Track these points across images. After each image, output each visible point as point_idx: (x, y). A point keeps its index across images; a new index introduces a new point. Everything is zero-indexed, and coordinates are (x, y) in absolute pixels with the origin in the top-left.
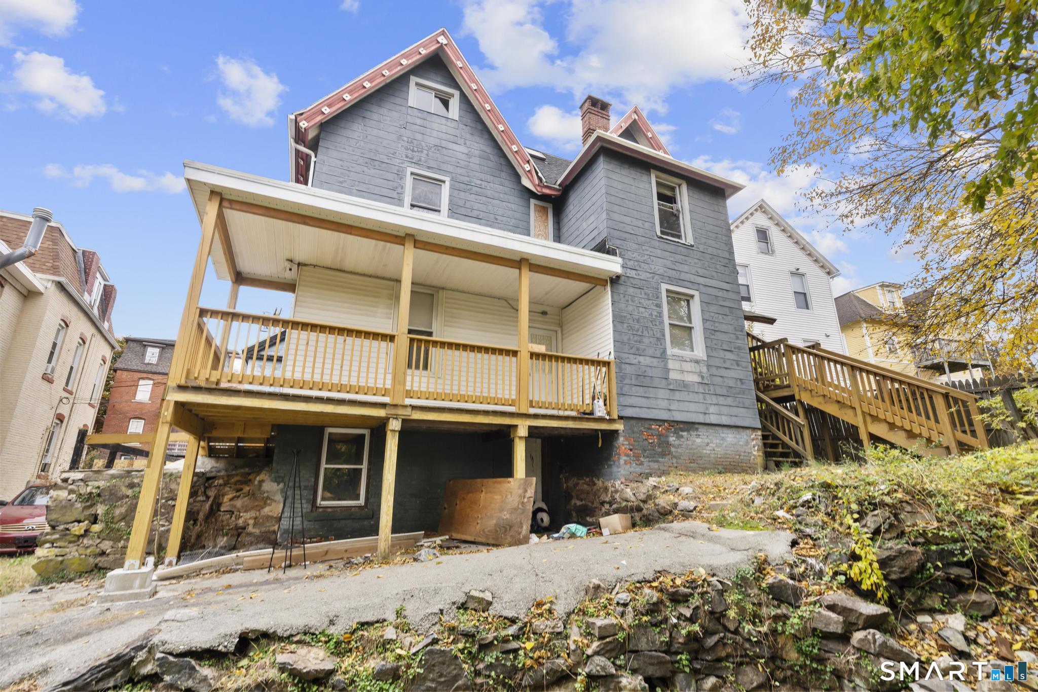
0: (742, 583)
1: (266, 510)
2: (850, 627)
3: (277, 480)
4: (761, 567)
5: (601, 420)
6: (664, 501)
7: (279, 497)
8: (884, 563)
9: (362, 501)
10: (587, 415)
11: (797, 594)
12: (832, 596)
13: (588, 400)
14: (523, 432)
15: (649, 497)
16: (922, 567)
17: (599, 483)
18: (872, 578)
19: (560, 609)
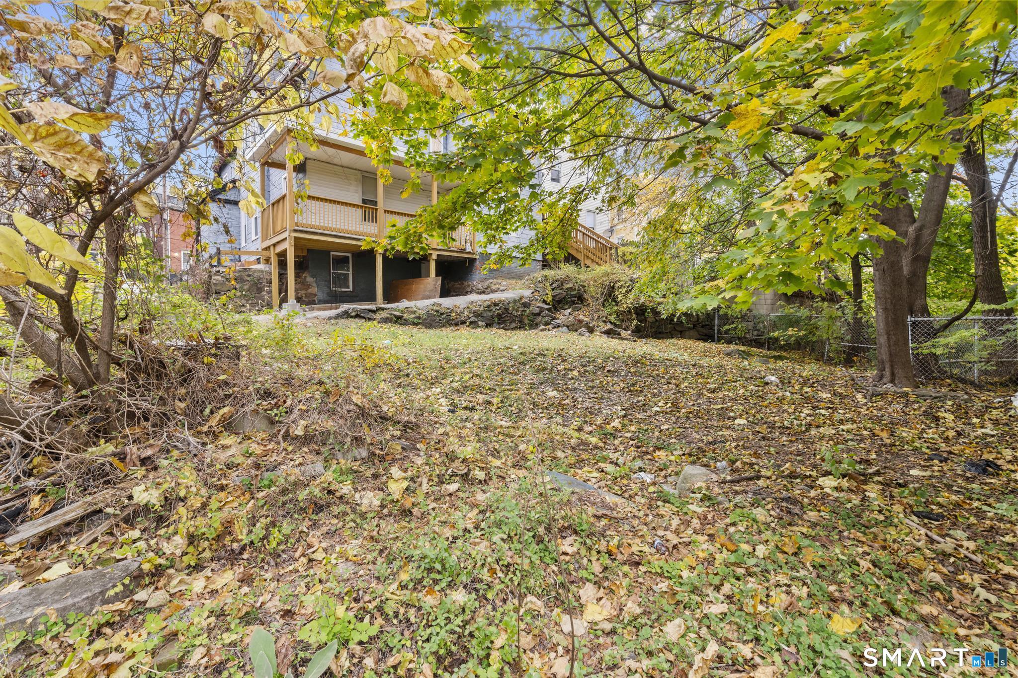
0: (515, 301)
1: (310, 290)
2: (541, 311)
3: (313, 276)
4: (521, 298)
5: (469, 253)
6: (494, 287)
7: (314, 285)
8: (554, 296)
9: (351, 289)
10: (463, 251)
11: (530, 305)
12: (539, 305)
13: (463, 243)
14: (434, 257)
15: (489, 287)
16: (565, 298)
17: (466, 283)
18: (549, 299)
19: (462, 307)
